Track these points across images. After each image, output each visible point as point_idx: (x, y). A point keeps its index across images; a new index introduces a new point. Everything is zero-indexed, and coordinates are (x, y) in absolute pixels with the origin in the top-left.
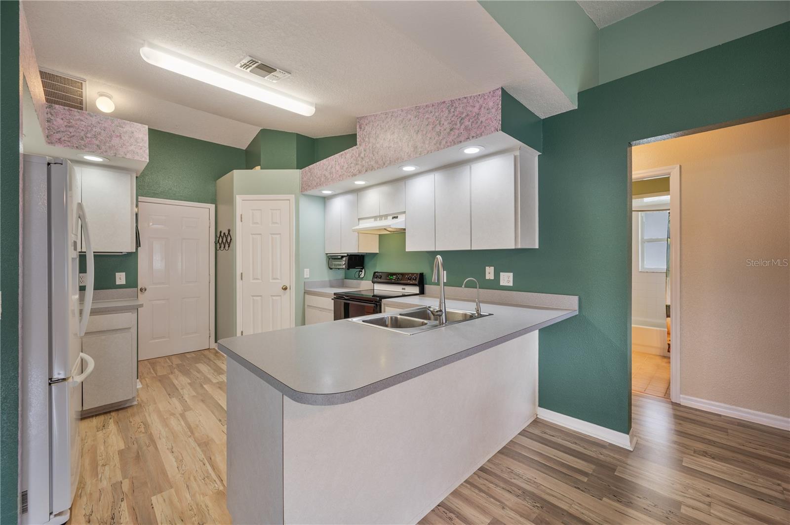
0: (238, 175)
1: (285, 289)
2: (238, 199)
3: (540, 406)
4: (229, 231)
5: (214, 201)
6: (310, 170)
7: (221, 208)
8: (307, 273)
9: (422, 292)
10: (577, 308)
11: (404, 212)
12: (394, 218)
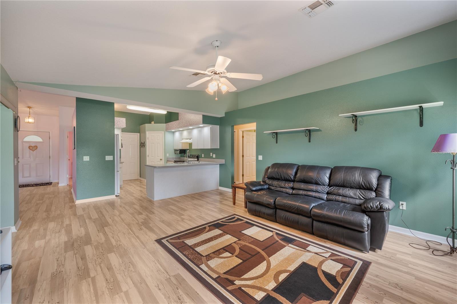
0: (147, 125)
1: (161, 160)
2: (147, 133)
3: (220, 186)
4: (144, 142)
5: (139, 132)
6: (168, 124)
7: (142, 134)
8: (168, 155)
9: (198, 160)
10: (225, 162)
11: (192, 138)
12: (190, 139)
